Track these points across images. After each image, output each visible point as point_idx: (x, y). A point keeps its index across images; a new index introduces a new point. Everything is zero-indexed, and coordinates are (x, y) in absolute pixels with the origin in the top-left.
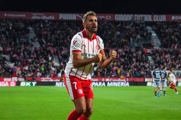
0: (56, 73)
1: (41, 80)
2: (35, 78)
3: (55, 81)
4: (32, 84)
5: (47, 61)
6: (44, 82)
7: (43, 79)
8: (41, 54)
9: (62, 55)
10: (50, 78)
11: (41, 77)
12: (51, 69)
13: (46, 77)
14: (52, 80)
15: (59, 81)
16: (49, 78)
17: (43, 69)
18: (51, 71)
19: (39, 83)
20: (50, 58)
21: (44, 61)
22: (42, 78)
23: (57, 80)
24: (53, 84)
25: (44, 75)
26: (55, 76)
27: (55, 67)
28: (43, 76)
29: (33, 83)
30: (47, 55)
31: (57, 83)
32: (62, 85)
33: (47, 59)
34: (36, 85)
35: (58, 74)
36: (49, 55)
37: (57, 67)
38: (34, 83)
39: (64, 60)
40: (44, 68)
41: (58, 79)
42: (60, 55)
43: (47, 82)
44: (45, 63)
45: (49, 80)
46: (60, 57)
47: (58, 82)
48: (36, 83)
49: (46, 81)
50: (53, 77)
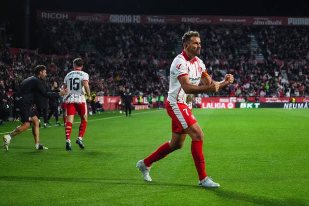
0: (284, 93)
1: (266, 100)
2: (258, 98)
3: (283, 102)
4: (254, 106)
5: (272, 76)
6: (270, 104)
7: (268, 100)
8: (266, 68)
9: (291, 70)
10: (277, 99)
11: (265, 96)
12: (278, 87)
13: (271, 97)
14: (279, 101)
15: (288, 101)
16: (275, 99)
17: (268, 87)
18: (278, 89)
19: (264, 105)
20: (277, 74)
21: (270, 77)
22: (266, 99)
23: (285, 101)
24: (281, 105)
25: (269, 94)
26: (283, 96)
27: (282, 85)
28: (268, 96)
29: (255, 104)
30: (273, 69)
31: (285, 104)
32: (292, 107)
33: (273, 74)
34: (259, 107)
35: (287, 94)
36: (275, 70)
37: (285, 85)
38: (257, 105)
39: (293, 75)
40: (270, 86)
41: (287, 100)
42: (289, 69)
43: (273, 103)
44: (270, 80)
45: (275, 100)
46: (289, 72)
47: (287, 103)
48: (259, 104)
49: (271, 102)
50: (281, 97)
